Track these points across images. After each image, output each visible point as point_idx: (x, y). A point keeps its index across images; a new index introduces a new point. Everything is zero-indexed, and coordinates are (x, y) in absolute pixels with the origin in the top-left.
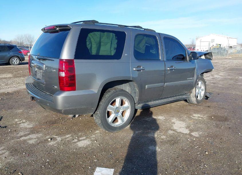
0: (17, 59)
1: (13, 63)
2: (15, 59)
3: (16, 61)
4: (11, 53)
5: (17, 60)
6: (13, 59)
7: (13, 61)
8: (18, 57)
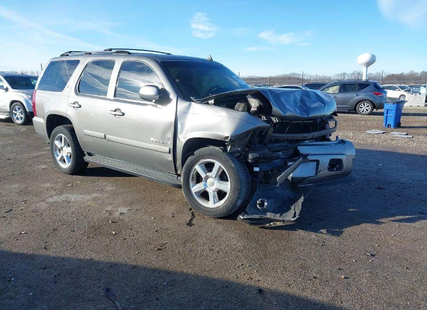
0: (368, 104)
1: (361, 111)
2: (365, 104)
3: (367, 108)
4: (362, 95)
5: (368, 106)
6: (362, 104)
7: (361, 108)
8: (371, 101)
